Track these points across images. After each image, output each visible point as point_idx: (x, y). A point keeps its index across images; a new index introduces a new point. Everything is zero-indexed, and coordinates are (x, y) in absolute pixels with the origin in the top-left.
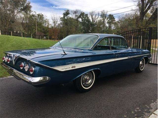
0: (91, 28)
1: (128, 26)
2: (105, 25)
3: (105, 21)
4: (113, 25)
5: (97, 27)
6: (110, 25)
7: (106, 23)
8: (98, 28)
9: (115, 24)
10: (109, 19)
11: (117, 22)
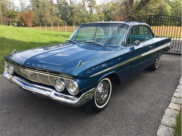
0: (69, 12)
1: (111, 11)
2: (86, 9)
3: (85, 4)
4: (95, 9)
5: (76, 11)
6: (91, 9)
7: (87, 7)
8: (78, 12)
9: (97, 8)
10: (90, 2)
11: (99, 6)
